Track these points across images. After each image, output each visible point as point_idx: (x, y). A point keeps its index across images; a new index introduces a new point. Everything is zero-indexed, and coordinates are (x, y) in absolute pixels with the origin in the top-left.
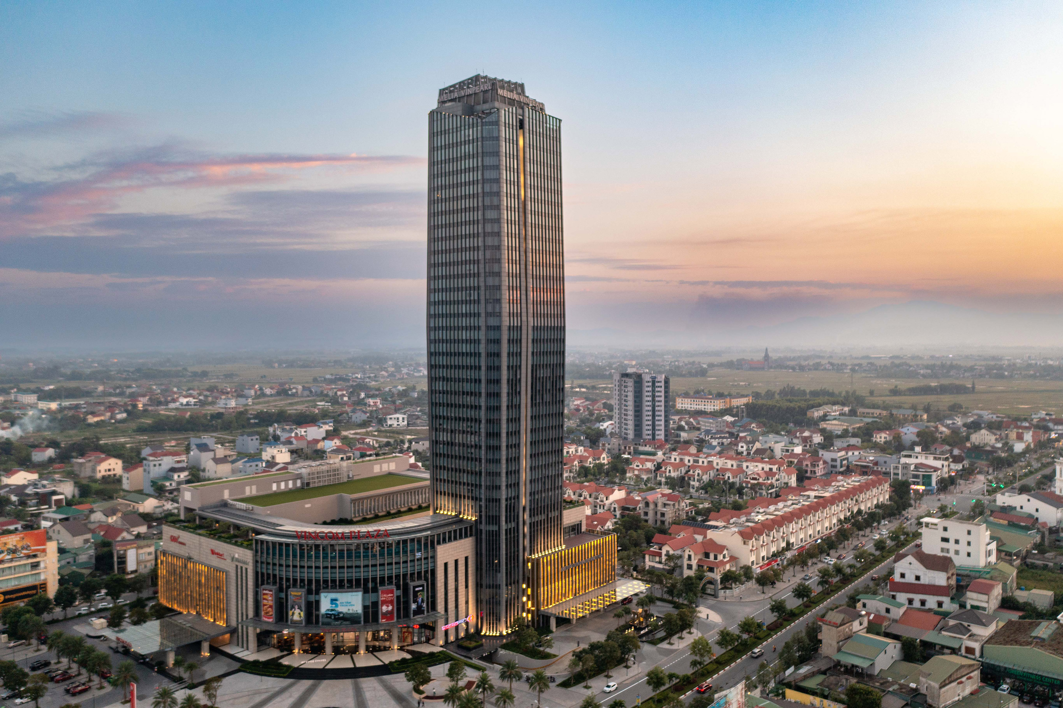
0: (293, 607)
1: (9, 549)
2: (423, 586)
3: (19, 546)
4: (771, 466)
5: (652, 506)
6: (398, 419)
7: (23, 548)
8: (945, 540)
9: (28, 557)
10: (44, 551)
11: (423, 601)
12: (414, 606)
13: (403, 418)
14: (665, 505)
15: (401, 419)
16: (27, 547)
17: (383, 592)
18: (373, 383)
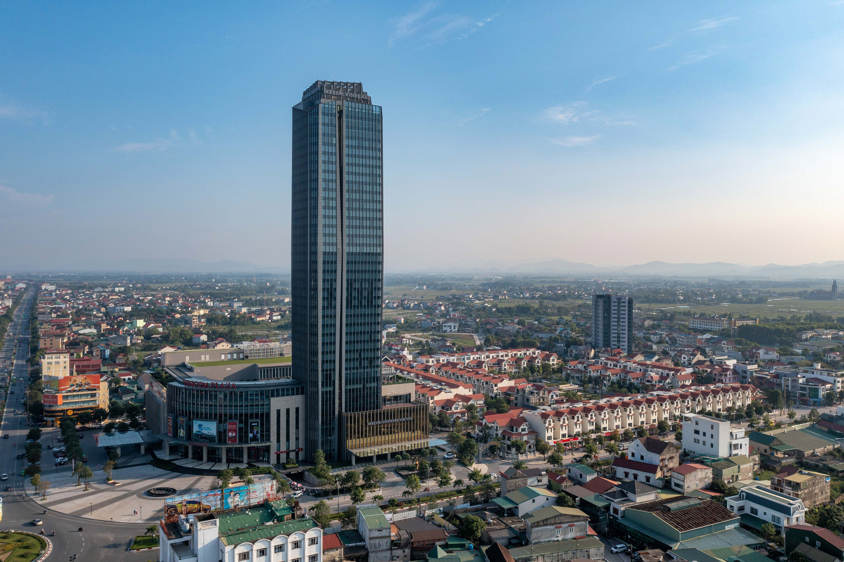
0: (180, 428)
1: (77, 384)
2: (258, 423)
3: (83, 383)
4: (669, 372)
5: (521, 393)
6: (451, 326)
7: (86, 384)
8: (697, 432)
9: (89, 390)
10: (99, 387)
11: (257, 432)
12: (251, 435)
13: (454, 326)
14: (532, 393)
15: (452, 327)
16: (88, 384)
17: (229, 424)
18: (477, 301)
